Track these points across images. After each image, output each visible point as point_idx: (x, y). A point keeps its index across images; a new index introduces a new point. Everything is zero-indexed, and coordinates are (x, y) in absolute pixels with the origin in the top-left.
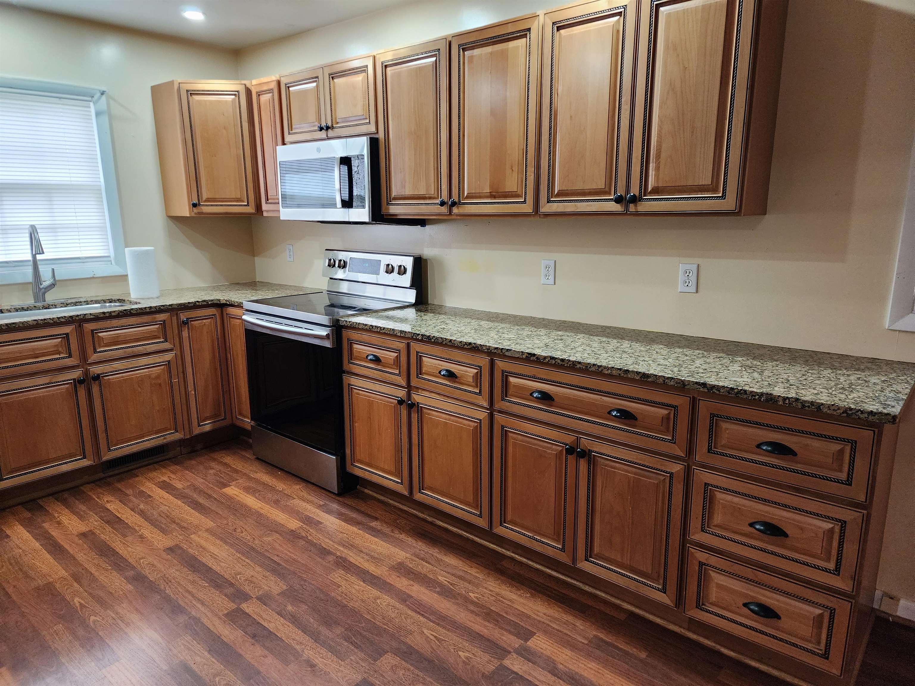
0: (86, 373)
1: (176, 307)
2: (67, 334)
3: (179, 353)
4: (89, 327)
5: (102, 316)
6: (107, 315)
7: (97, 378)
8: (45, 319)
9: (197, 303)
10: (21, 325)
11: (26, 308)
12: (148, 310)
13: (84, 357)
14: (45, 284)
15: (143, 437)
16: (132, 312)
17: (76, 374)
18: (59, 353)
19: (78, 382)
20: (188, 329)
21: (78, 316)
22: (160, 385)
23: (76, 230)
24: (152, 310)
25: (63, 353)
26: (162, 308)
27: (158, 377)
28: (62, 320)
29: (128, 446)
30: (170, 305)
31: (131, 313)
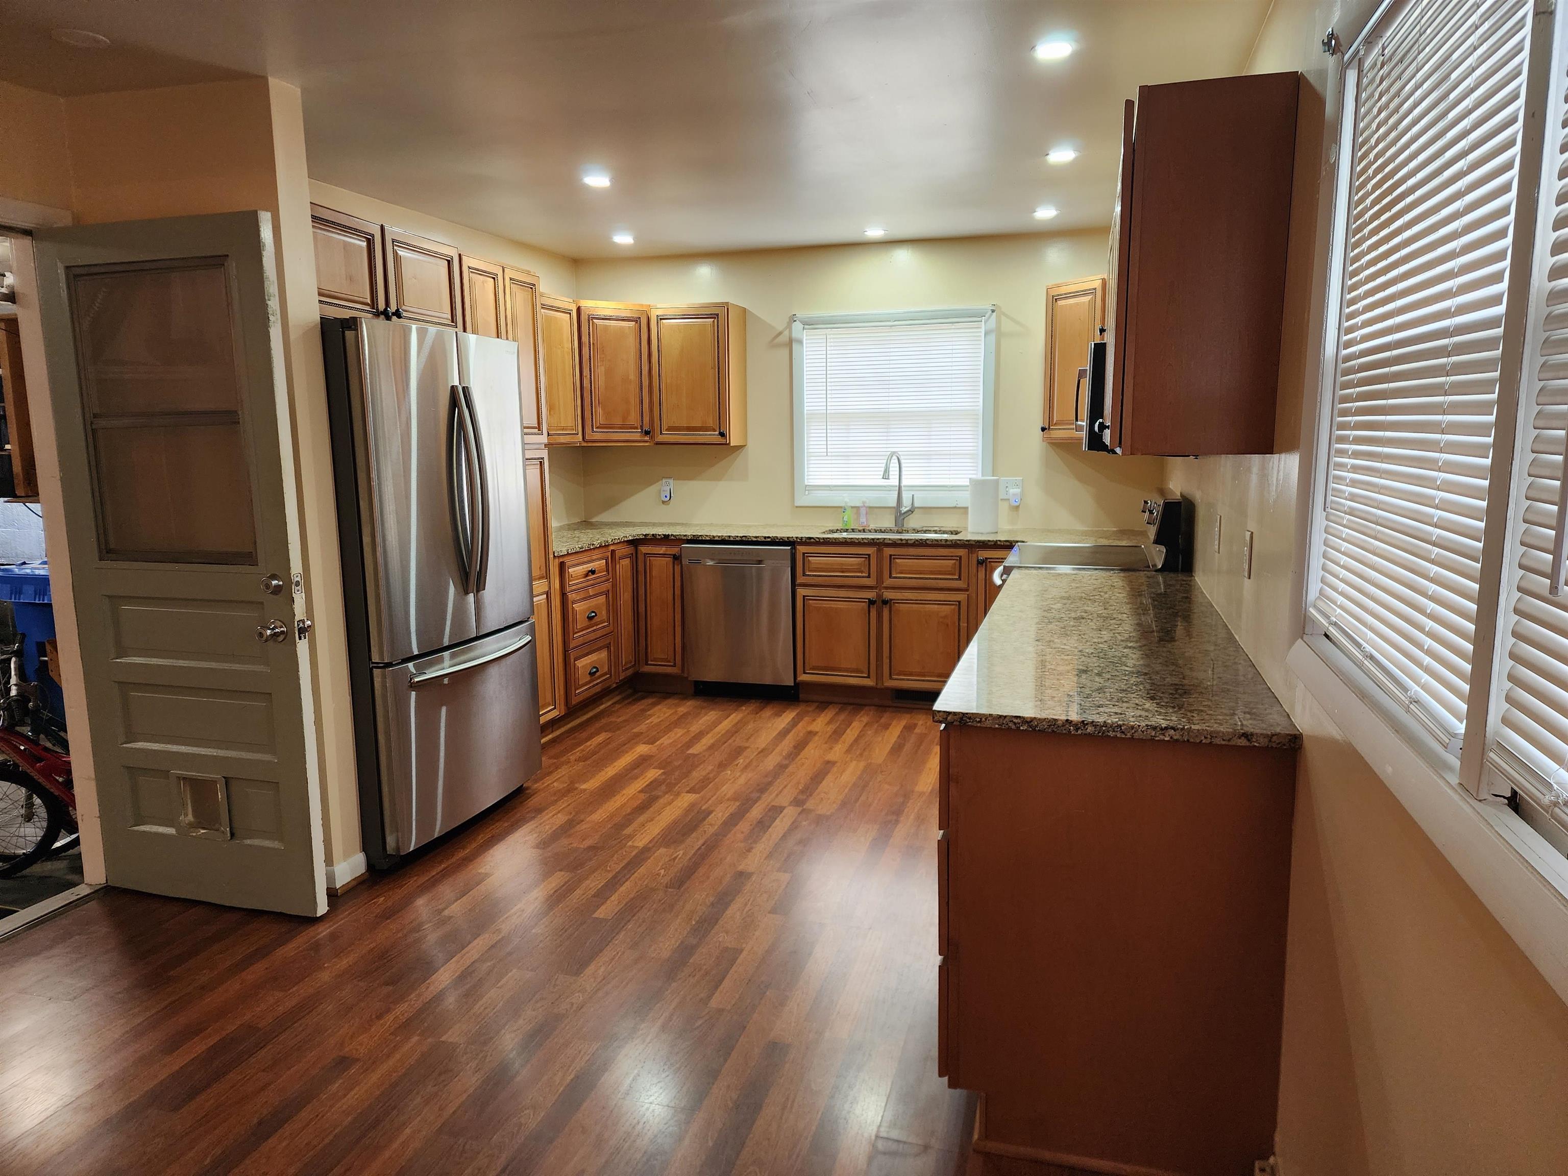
0: (879, 596)
1: (974, 543)
2: (869, 555)
3: (974, 595)
4: (888, 551)
5: (900, 542)
6: (904, 542)
7: (885, 602)
8: (852, 538)
9: (999, 543)
10: (834, 541)
11: (883, 530)
12: (943, 543)
13: (880, 579)
14: (904, 510)
15: (924, 676)
16: (928, 542)
17: (871, 595)
18: (862, 572)
19: (871, 602)
20: (986, 570)
21: (878, 539)
22: (947, 625)
23: (948, 457)
24: (948, 543)
25: (864, 572)
26: (958, 542)
27: (945, 617)
28: (866, 541)
29: (908, 680)
30: (967, 541)
31: (926, 543)
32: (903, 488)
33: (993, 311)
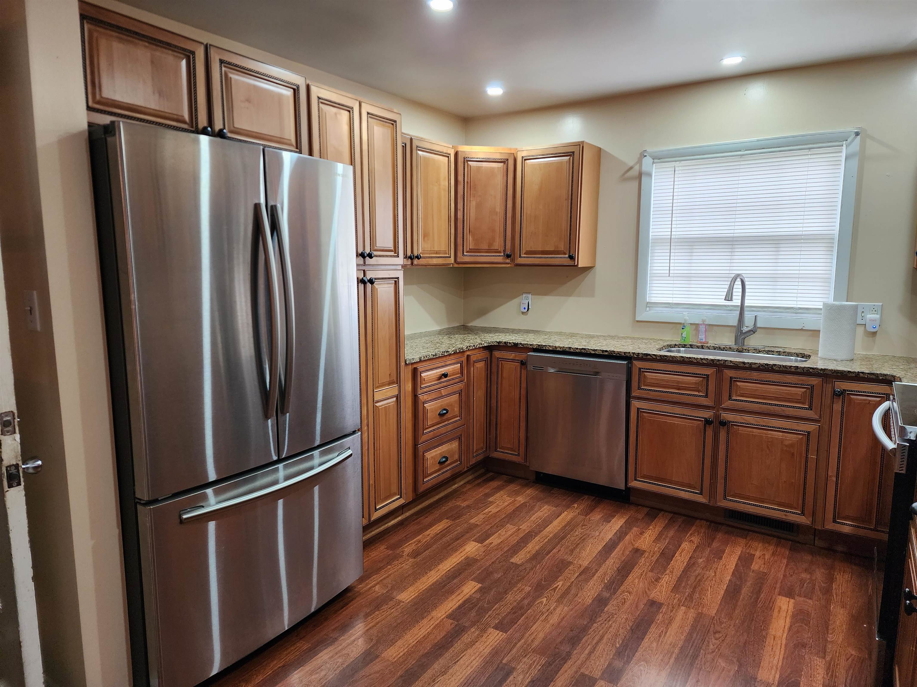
0: (717, 416)
1: (830, 373)
2: (708, 376)
3: (826, 427)
4: (729, 373)
5: (742, 365)
6: (747, 366)
7: (723, 424)
8: (690, 358)
9: (861, 375)
10: (671, 359)
12: (793, 370)
13: (718, 401)
14: (745, 329)
15: (763, 502)
16: (774, 368)
17: (708, 414)
18: (699, 391)
19: (707, 422)
20: (843, 403)
21: (719, 360)
22: (793, 454)
24: (799, 370)
25: (701, 392)
26: (811, 370)
27: (792, 446)
28: (705, 362)
29: (744, 503)
30: (822, 370)
31: (772, 368)
32: (745, 309)
33: (857, 134)
